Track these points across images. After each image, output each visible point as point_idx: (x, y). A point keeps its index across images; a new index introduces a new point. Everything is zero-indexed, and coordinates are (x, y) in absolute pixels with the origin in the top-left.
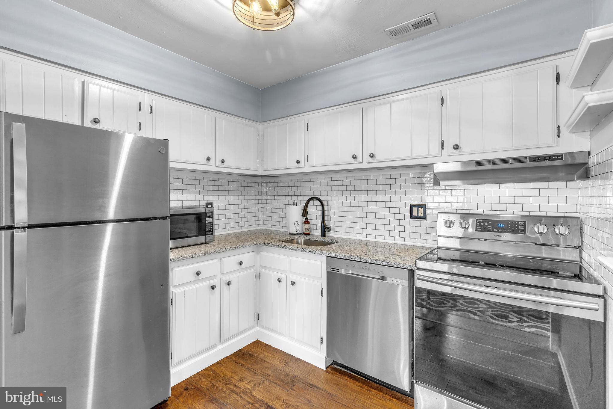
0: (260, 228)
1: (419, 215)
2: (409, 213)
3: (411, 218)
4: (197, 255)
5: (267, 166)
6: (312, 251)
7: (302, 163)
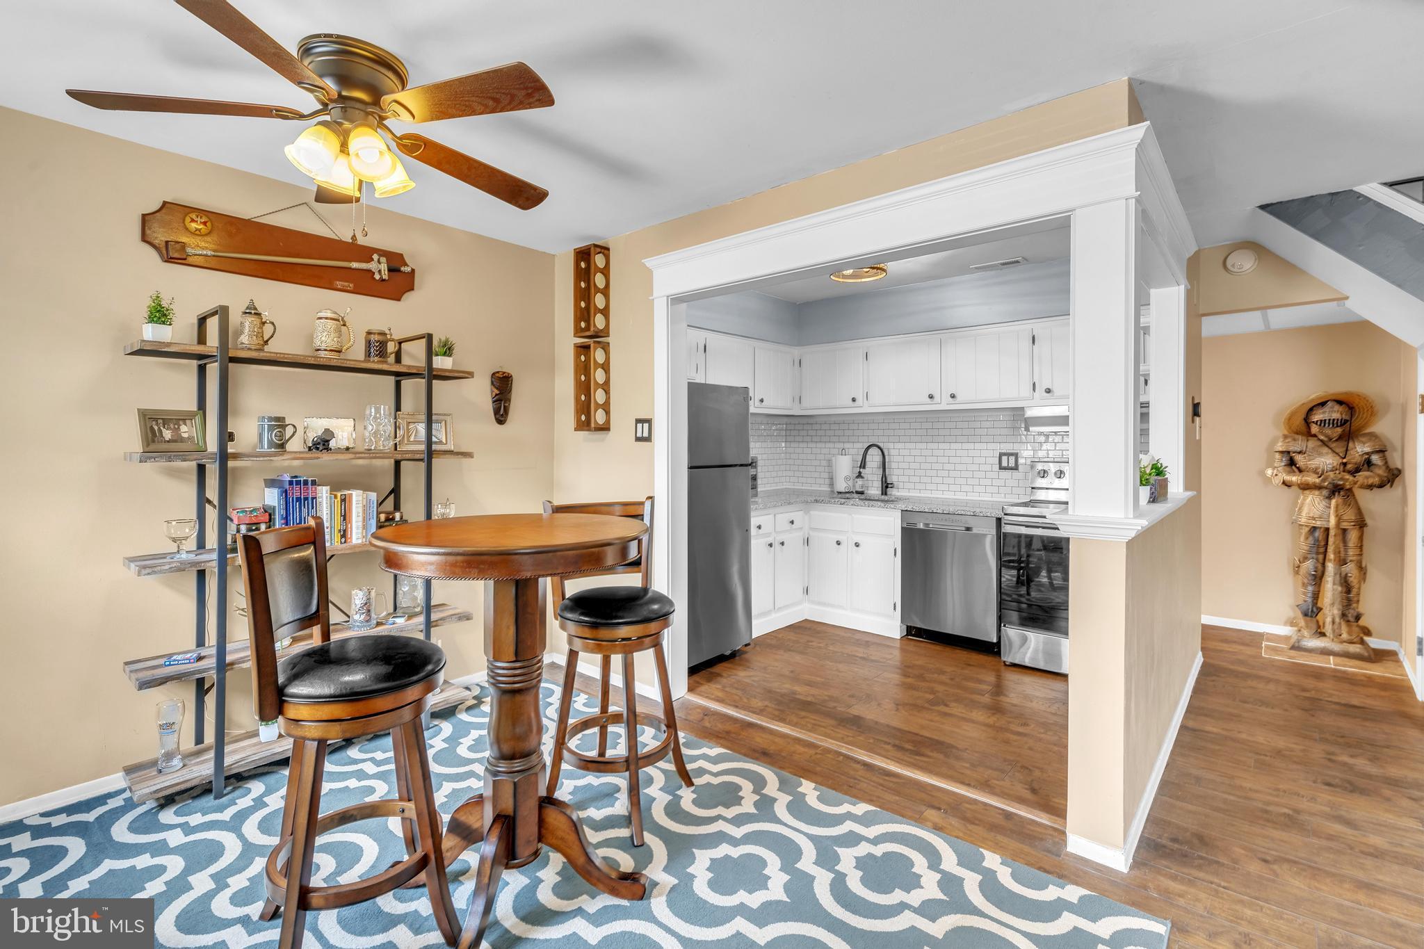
0: (784, 487)
1: (1010, 465)
2: (997, 462)
3: (1000, 469)
5: (805, 403)
7: (859, 402)
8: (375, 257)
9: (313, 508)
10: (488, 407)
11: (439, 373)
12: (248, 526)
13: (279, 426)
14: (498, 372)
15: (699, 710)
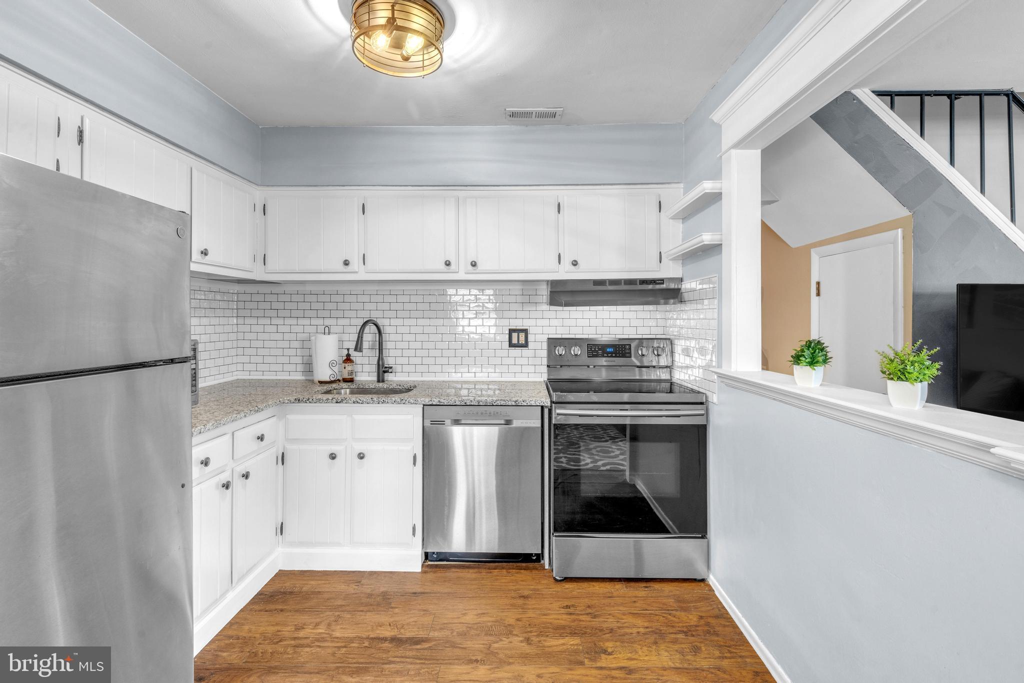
0: (235, 378)
1: (520, 342)
2: (507, 340)
3: (510, 346)
4: (207, 429)
5: (272, 264)
6: (399, 400)
7: (356, 264)
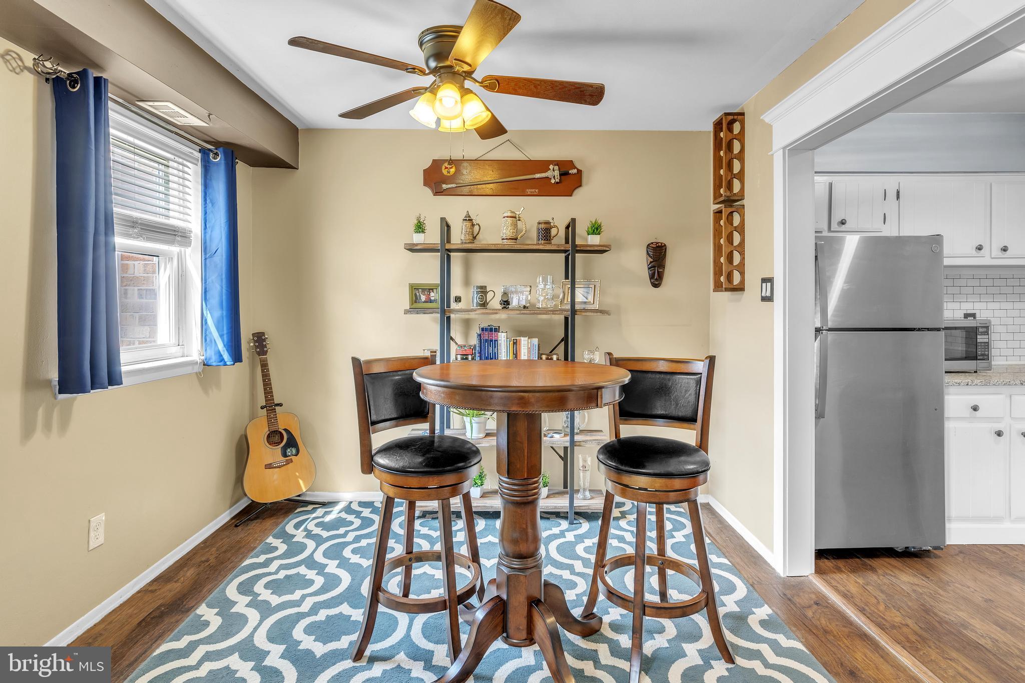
4: (974, 384)
8: (551, 167)
9: (495, 347)
10: (645, 273)
11: (582, 248)
12: (462, 356)
13: (482, 292)
14: (652, 243)
15: (813, 596)
